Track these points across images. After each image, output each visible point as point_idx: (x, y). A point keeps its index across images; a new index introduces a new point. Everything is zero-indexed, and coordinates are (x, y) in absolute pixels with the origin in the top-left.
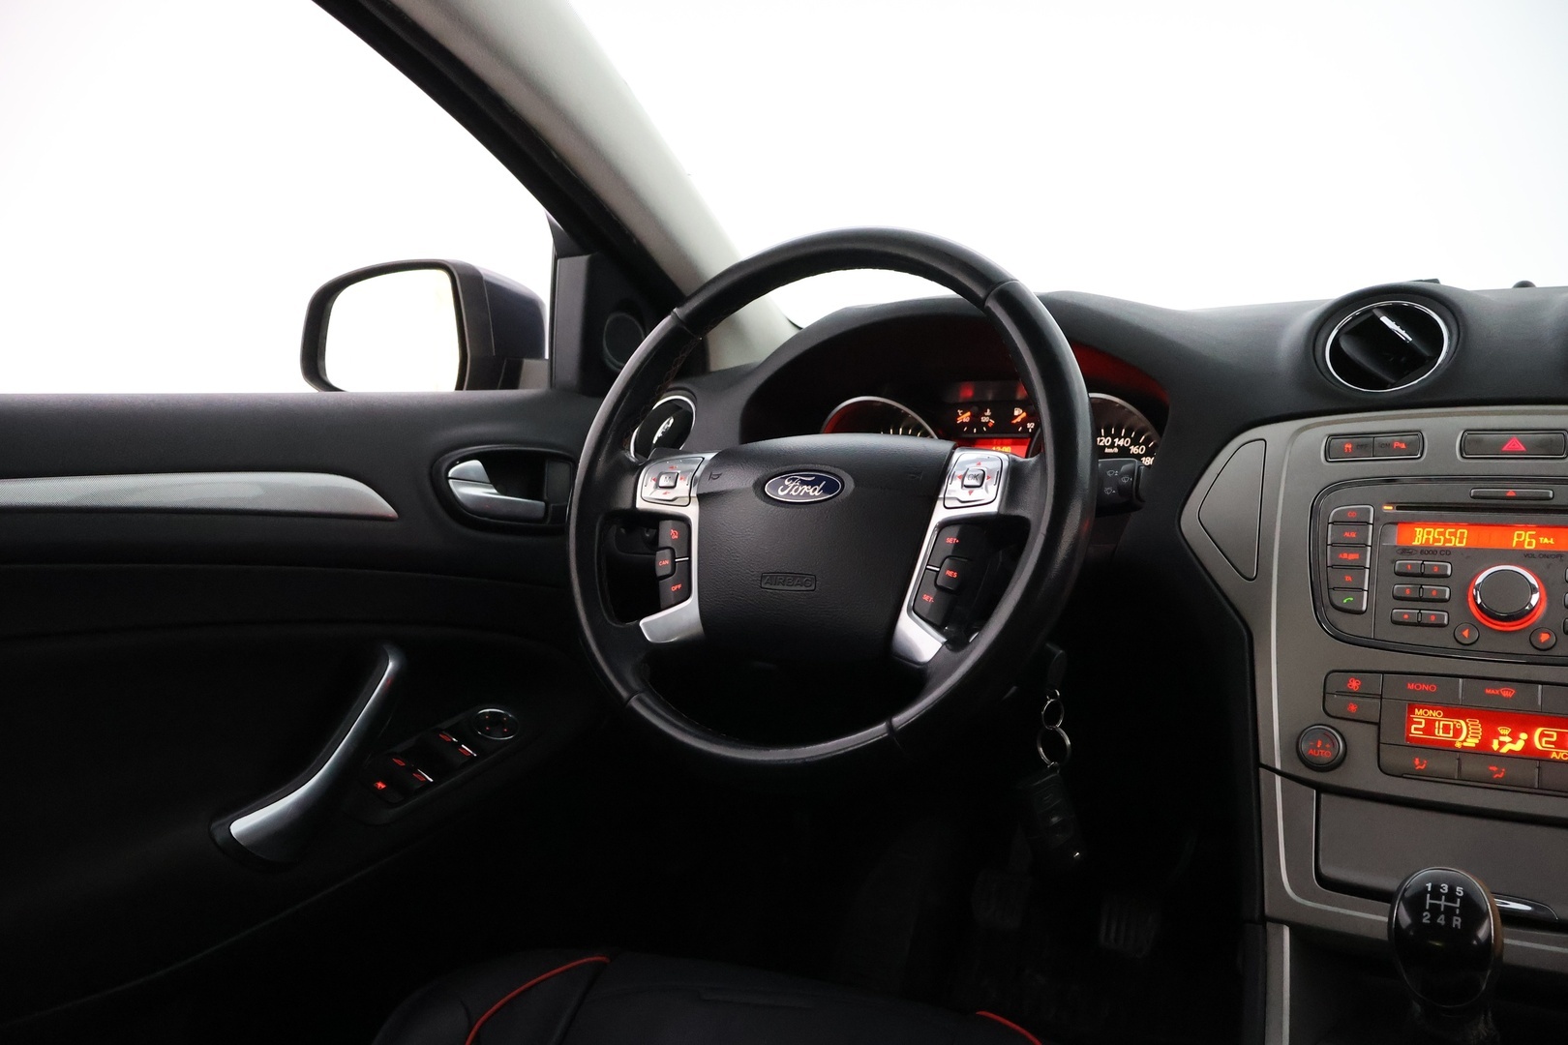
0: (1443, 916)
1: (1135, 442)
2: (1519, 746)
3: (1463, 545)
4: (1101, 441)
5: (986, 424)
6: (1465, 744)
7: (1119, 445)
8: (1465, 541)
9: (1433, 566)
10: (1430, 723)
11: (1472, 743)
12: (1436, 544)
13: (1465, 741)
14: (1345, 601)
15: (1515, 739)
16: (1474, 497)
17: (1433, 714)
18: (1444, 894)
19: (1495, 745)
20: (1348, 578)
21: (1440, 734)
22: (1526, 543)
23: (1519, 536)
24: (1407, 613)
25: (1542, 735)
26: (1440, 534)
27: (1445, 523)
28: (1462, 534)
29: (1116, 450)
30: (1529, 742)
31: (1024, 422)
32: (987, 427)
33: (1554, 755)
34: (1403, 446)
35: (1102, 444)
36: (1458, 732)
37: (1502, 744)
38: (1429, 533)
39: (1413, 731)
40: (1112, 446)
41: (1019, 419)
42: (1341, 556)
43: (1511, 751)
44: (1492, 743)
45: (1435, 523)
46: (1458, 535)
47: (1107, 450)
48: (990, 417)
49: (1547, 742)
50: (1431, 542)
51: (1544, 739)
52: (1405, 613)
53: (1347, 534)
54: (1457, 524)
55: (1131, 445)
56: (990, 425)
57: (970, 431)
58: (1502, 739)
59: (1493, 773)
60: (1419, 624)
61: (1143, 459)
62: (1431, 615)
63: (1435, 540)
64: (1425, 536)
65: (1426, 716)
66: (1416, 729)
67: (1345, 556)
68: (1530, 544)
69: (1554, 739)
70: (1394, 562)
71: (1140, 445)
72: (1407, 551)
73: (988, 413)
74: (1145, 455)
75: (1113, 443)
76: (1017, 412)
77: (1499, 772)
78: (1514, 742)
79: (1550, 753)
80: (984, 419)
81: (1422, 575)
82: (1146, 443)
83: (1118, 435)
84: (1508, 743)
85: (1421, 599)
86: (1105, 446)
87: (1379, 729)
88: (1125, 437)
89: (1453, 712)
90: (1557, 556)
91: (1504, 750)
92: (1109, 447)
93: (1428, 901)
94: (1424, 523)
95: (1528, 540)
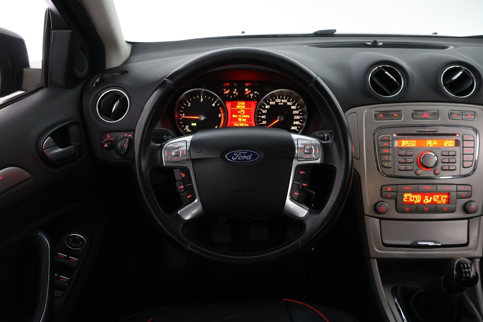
0: (468, 274)
1: (289, 101)
2: (430, 201)
3: (415, 145)
4: (277, 100)
5: (235, 94)
6: (417, 202)
7: (283, 102)
8: (415, 144)
9: (409, 153)
10: (408, 197)
11: (419, 201)
12: (408, 146)
13: (417, 201)
14: (386, 165)
15: (429, 199)
16: (417, 132)
17: (409, 195)
18: (466, 267)
19: (424, 201)
20: (386, 158)
21: (411, 200)
22: (430, 145)
23: (428, 142)
24: (403, 167)
25: (435, 197)
26: (409, 142)
27: (410, 139)
28: (414, 142)
29: (282, 104)
30: (432, 200)
31: (249, 94)
32: (236, 95)
33: (438, 202)
34: (397, 115)
35: (277, 102)
36: (415, 199)
37: (426, 201)
38: (406, 142)
39: (404, 200)
40: (281, 102)
41: (247, 93)
42: (384, 151)
43: (428, 202)
44: (423, 201)
45: (407, 139)
46: (413, 143)
47: (279, 104)
48: (237, 92)
49: (436, 199)
50: (406, 145)
51: (436, 198)
52: (402, 167)
53: (385, 144)
54: (413, 139)
55: (287, 102)
56: (237, 94)
57: (229, 96)
58: (426, 199)
59: (425, 209)
60: (406, 170)
61: (292, 107)
62: (409, 167)
63: (408, 144)
64: (405, 143)
65: (407, 196)
66: (405, 199)
67: (385, 151)
68: (431, 144)
69: (438, 198)
70: (398, 152)
71: (290, 102)
72: (401, 149)
73: (235, 90)
74: (292, 105)
75: (281, 101)
76: (246, 90)
77: (426, 209)
78: (429, 200)
79: (437, 202)
80: (234, 92)
81: (406, 156)
82: (292, 101)
83: (283, 99)
84: (427, 200)
85: (406, 163)
86: (278, 102)
87: (396, 200)
88: (285, 99)
89: (414, 193)
90: (439, 148)
91: (426, 202)
92: (280, 103)
93: (463, 270)
94: (404, 139)
95: (431, 143)
